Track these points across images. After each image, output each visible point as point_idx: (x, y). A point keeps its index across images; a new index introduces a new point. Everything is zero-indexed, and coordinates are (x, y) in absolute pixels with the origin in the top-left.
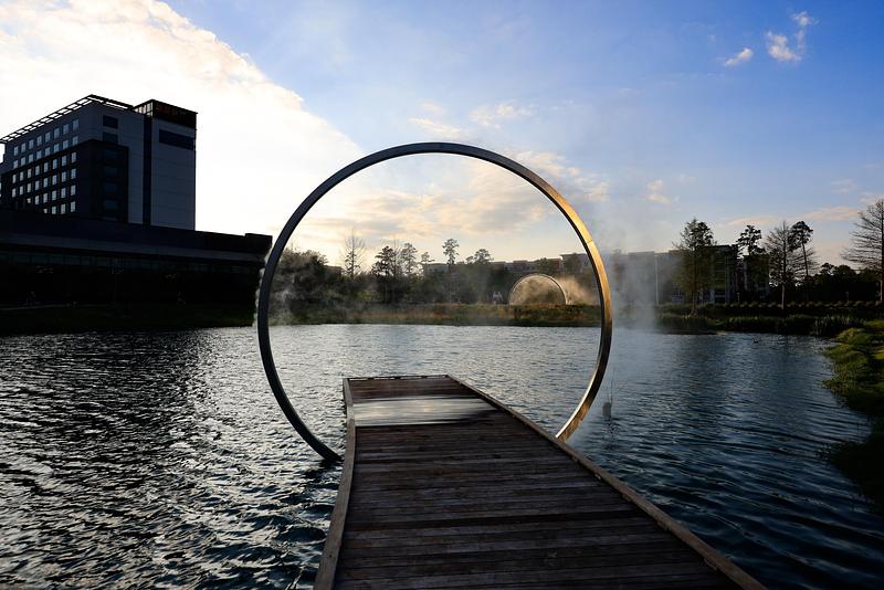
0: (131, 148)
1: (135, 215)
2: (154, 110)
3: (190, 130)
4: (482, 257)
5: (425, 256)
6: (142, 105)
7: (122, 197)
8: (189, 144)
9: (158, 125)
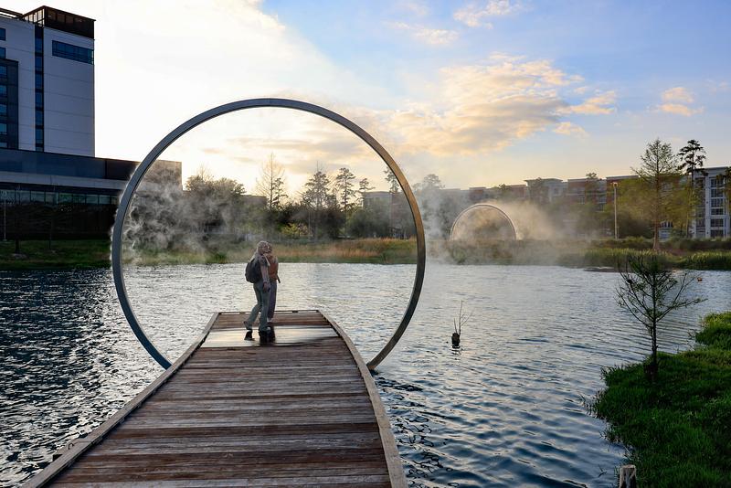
0: (20, 62)
1: (27, 141)
2: (46, 18)
3: (89, 40)
4: (430, 183)
5: (364, 182)
6: (33, 12)
7: (12, 120)
8: (85, 57)
9: (51, 35)
